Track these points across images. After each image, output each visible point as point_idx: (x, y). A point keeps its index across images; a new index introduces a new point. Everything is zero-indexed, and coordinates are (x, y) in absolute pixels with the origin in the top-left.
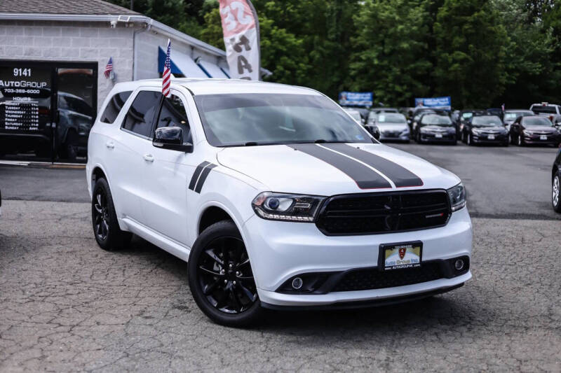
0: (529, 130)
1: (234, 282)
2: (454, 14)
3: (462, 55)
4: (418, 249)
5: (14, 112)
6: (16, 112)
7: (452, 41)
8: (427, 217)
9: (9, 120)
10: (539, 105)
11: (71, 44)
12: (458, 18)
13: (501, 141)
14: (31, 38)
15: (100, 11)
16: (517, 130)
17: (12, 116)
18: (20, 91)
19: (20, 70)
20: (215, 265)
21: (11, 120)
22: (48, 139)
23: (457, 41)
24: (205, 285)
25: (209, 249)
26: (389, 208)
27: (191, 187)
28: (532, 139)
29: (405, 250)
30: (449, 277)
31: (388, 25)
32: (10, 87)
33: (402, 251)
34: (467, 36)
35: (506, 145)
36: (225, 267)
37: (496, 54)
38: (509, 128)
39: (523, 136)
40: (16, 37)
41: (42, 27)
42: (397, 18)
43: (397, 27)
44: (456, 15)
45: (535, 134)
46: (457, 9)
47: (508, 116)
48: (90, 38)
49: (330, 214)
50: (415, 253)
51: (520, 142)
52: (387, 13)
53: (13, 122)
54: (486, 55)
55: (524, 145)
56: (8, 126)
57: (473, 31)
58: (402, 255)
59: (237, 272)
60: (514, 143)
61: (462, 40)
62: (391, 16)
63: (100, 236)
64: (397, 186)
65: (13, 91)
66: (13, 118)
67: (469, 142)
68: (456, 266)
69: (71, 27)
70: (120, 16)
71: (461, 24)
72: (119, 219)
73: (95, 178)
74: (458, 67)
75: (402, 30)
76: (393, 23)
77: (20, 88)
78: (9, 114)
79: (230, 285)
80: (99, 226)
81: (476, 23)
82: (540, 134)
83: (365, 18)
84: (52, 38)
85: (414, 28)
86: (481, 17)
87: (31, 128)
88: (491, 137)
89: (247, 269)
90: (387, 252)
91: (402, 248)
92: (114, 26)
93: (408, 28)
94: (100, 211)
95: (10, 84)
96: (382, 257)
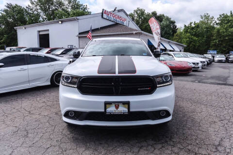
4: (127, 105)
8: (139, 89)
29: (118, 105)
50: (125, 107)
58: (117, 107)
68: (161, 114)
70: (135, 31)
90: (107, 106)
91: (117, 104)
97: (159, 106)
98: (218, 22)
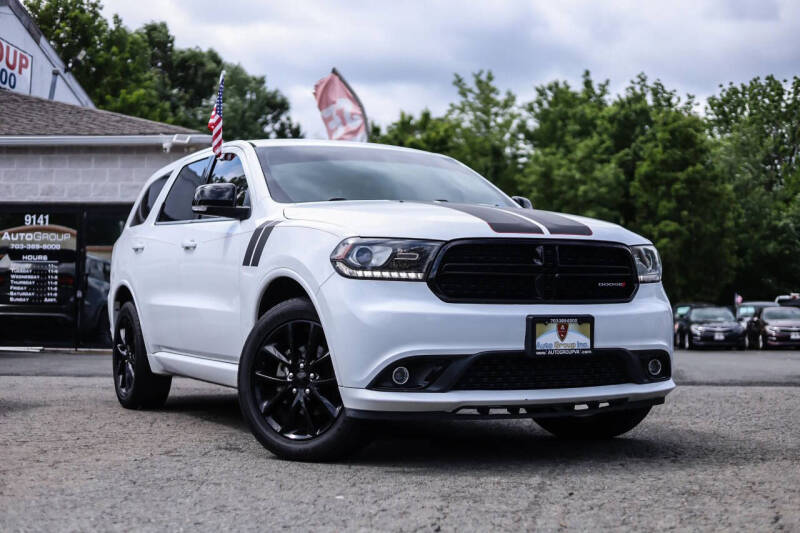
0: (773, 327)
1: (308, 390)
2: (658, 170)
3: (672, 226)
4: (587, 326)
5: (23, 277)
6: (26, 277)
7: (657, 207)
9: (15, 288)
10: (787, 297)
11: (107, 179)
12: (664, 174)
13: (733, 342)
14: (52, 171)
15: (148, 131)
16: (756, 328)
17: (21, 282)
18: (33, 247)
19: (34, 217)
20: (279, 369)
21: (18, 288)
22: (69, 318)
23: (665, 207)
24: (263, 401)
25: (268, 343)
26: (540, 263)
27: (246, 263)
28: (779, 338)
29: (566, 327)
30: (639, 381)
31: (564, 188)
32: (19, 242)
33: (563, 327)
34: (680, 199)
35: (741, 348)
36: (294, 368)
37: (720, 225)
38: (744, 325)
39: (766, 336)
40: (30, 170)
41: (67, 156)
42: (578, 176)
43: (577, 190)
44: (662, 171)
45: (782, 331)
46: (663, 162)
47: (743, 311)
48: (134, 170)
49: (448, 268)
50: (583, 333)
51: (761, 344)
52: (563, 171)
53: (21, 291)
54: (708, 226)
55: (767, 347)
56: (15, 297)
57: (686, 192)
58: (562, 334)
59: (312, 375)
60: (754, 347)
61: (673, 204)
62: (569, 173)
63: (124, 390)
64: (552, 231)
65: (22, 247)
66: (21, 285)
67: (687, 345)
68: (650, 369)
69: (109, 155)
70: (176, 136)
71: (670, 183)
72: (150, 355)
73: (118, 307)
74: (668, 243)
75: (585, 192)
76: (573, 184)
77: (32, 242)
78: (15, 280)
79: (301, 395)
80: (121, 377)
81: (690, 182)
82: (791, 331)
83: (533, 178)
84: (80, 170)
85: (603, 190)
86: (698, 172)
87: (46, 300)
88: (719, 337)
89: (326, 367)
90: (539, 327)
91: (562, 322)
92: (168, 150)
93: (595, 190)
94: (124, 353)
95: (19, 237)
96: (531, 337)
97: (643, 336)
98: (533, 124)
